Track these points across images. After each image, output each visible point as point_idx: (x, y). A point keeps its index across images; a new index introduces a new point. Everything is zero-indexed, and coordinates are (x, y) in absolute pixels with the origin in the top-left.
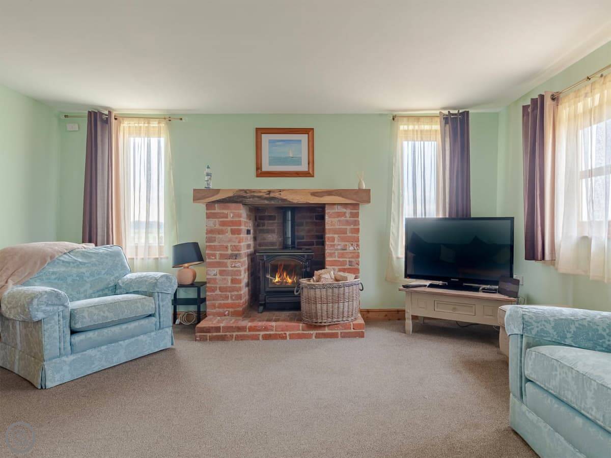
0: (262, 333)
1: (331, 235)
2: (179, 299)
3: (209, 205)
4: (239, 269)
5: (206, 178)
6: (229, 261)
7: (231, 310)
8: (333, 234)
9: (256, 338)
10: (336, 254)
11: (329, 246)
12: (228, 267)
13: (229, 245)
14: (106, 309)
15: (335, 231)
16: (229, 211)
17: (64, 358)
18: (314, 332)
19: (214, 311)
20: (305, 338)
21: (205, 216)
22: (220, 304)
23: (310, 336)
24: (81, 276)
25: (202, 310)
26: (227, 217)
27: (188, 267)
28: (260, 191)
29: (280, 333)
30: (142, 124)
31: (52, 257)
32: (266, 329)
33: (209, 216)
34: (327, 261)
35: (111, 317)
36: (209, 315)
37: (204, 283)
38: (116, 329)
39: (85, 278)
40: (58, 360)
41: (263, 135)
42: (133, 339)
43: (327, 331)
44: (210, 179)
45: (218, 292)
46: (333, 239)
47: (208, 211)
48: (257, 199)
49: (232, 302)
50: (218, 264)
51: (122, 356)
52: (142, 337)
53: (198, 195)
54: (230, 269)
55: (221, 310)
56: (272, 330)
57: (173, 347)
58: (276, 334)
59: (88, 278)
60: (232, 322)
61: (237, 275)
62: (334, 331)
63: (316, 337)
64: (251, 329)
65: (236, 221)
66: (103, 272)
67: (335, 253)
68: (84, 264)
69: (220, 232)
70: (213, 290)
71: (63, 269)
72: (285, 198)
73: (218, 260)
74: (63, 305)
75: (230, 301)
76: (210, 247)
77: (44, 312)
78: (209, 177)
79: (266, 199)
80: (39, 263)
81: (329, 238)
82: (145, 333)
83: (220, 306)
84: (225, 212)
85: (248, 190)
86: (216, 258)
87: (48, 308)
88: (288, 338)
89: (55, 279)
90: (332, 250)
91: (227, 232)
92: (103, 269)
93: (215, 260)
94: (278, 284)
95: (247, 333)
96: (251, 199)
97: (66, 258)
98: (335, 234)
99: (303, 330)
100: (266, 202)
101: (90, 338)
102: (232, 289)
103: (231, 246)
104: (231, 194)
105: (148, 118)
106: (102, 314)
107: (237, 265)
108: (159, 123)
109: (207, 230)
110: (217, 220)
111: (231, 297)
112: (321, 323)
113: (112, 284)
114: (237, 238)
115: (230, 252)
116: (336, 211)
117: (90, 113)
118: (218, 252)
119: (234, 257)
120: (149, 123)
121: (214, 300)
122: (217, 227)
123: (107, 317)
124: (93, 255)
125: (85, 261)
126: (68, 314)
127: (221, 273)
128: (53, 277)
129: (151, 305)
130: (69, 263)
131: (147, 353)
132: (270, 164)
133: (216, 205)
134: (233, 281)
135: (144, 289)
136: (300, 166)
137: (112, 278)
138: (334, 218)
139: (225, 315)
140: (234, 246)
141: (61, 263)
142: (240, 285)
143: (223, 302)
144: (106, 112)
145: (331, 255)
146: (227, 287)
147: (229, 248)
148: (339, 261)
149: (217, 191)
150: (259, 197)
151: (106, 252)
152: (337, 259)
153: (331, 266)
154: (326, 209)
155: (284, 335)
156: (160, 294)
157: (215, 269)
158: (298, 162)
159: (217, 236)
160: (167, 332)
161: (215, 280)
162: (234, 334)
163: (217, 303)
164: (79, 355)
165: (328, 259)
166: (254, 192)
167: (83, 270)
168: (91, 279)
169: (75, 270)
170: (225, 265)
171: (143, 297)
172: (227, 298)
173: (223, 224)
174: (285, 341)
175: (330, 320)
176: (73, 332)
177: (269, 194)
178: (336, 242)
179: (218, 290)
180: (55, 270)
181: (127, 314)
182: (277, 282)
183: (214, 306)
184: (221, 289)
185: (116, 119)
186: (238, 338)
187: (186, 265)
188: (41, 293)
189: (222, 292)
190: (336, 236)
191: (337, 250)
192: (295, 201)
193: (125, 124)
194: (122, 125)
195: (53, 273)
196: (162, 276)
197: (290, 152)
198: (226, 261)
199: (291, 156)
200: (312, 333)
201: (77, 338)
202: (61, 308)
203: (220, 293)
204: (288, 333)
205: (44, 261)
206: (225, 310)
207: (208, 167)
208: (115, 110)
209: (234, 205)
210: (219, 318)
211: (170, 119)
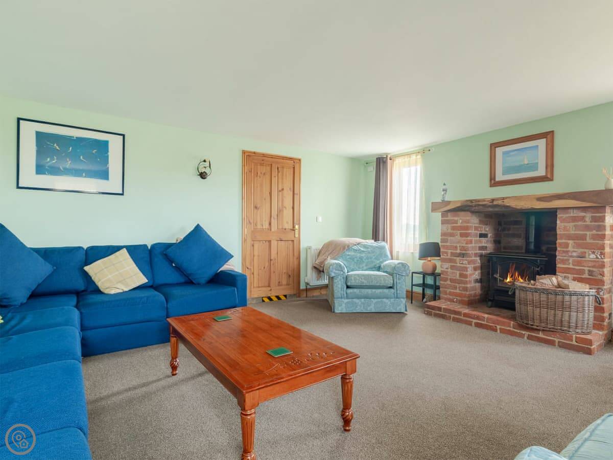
0: (474, 321)
1: (564, 241)
2: (427, 284)
3: (444, 214)
4: (465, 266)
5: (443, 193)
6: (458, 259)
7: (458, 298)
8: (565, 239)
9: (470, 324)
10: (571, 261)
11: (561, 252)
12: (457, 263)
13: (458, 246)
14: (363, 278)
15: (569, 237)
16: (459, 218)
17: (343, 300)
18: (526, 333)
19: (446, 296)
20: (517, 336)
21: (440, 222)
22: (450, 292)
23: (522, 336)
24: (361, 258)
25: (437, 294)
26: (457, 223)
27: (430, 261)
28: (484, 200)
29: (491, 325)
30: (406, 159)
31: (348, 246)
32: (478, 318)
33: (443, 223)
34: (558, 267)
35: (365, 283)
36: (442, 299)
37: (439, 275)
38: (369, 291)
39: (364, 260)
40: (340, 299)
41: (497, 149)
42: (380, 300)
43: (541, 335)
44: (445, 193)
45: (449, 282)
46: (567, 245)
47: (443, 219)
48: (481, 207)
49: (460, 292)
50: (450, 261)
51: (372, 308)
52: (384, 300)
53: (435, 207)
54: (458, 265)
55: (451, 297)
56: (484, 321)
57: (406, 312)
58: (487, 325)
59: (365, 260)
60: (457, 307)
61: (465, 271)
62: (548, 338)
63: (528, 338)
64: (465, 315)
65: (464, 226)
66: (374, 257)
67: (568, 260)
68: (364, 251)
69: (452, 235)
70: (446, 280)
71: (353, 253)
72: (508, 205)
73: (449, 257)
74: (342, 271)
75: (458, 291)
76: (444, 246)
77: (335, 273)
78: (445, 192)
79: (490, 206)
80: (342, 249)
81: (560, 244)
82: (387, 298)
83: (450, 294)
84: (456, 218)
85: (473, 200)
86: (447, 256)
87: (337, 272)
88: (498, 331)
89: (349, 258)
90: (565, 256)
91: (457, 235)
92: (374, 256)
93: (447, 257)
94: (510, 284)
95: (462, 317)
96: (477, 208)
97: (355, 247)
98: (569, 240)
99: (514, 328)
100: (491, 209)
101: (355, 292)
102: (460, 282)
103: (460, 246)
104: (459, 205)
105: (409, 154)
106: (360, 279)
107: (464, 262)
108: (416, 156)
109: (441, 233)
110: (449, 225)
111: (459, 288)
112: (532, 325)
113: (378, 265)
114: (464, 240)
115: (458, 251)
116: (572, 215)
117: (377, 158)
118: (450, 251)
119: (462, 256)
120: (410, 157)
121: (446, 288)
122: (450, 231)
123: (363, 283)
124: (370, 247)
125: (365, 250)
126: (345, 276)
127: (452, 267)
128: (348, 257)
129: (390, 280)
130: (356, 250)
131: (388, 311)
132: (503, 174)
133: (449, 214)
134: (461, 275)
135: (389, 270)
136: (536, 172)
137: (378, 262)
138: (569, 222)
139: (454, 302)
140: (463, 246)
141: (353, 250)
142: (466, 279)
143: (452, 291)
144: (385, 156)
145: (563, 262)
146: (455, 279)
147: (458, 248)
148: (574, 269)
149: (449, 203)
150: (483, 205)
151: (377, 245)
152: (571, 266)
153: (563, 273)
154: (558, 213)
155: (495, 328)
156: (398, 275)
157: (447, 264)
158: (534, 167)
159: (449, 238)
160: (402, 302)
161: (447, 272)
162: (452, 316)
163: (448, 291)
164: (350, 300)
165: (559, 265)
166: (479, 201)
167: (363, 255)
168: (367, 261)
169: (358, 255)
170: (455, 262)
171: (386, 274)
172: (455, 288)
173: (454, 228)
174: (496, 333)
175: (543, 325)
176: (348, 287)
177: (493, 202)
178: (570, 248)
179: (449, 281)
180: (350, 253)
181: (374, 283)
182: (508, 282)
183: (446, 293)
184: (451, 280)
185: (390, 159)
186: (455, 320)
187: (429, 259)
188: (334, 264)
189: (452, 282)
190: (571, 242)
191: (571, 256)
192: (518, 207)
193: (398, 161)
194: (395, 162)
195: (348, 255)
196: (399, 263)
197: (526, 160)
198: (455, 258)
199: (526, 163)
200: (524, 333)
201: (350, 291)
202: (342, 273)
203: (450, 283)
204: (498, 327)
205: (344, 248)
206: (454, 297)
207: (444, 184)
208: (389, 154)
209: (463, 213)
210: (449, 303)
211: (425, 151)
